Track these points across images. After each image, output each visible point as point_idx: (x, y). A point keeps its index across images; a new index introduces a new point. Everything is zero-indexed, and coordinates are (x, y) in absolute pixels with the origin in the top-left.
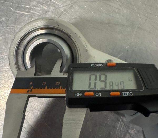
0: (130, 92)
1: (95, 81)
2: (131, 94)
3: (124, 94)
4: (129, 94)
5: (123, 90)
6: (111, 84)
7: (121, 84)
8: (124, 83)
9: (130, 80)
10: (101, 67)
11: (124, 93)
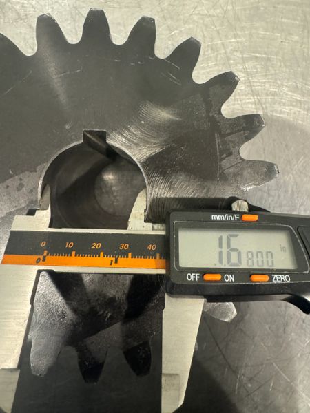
0: (285, 274)
1: (220, 250)
2: (288, 279)
3: (276, 279)
4: (284, 279)
5: (272, 270)
6: (250, 256)
7: (267, 257)
8: (272, 255)
9: (283, 249)
10: (231, 221)
11: (275, 276)
